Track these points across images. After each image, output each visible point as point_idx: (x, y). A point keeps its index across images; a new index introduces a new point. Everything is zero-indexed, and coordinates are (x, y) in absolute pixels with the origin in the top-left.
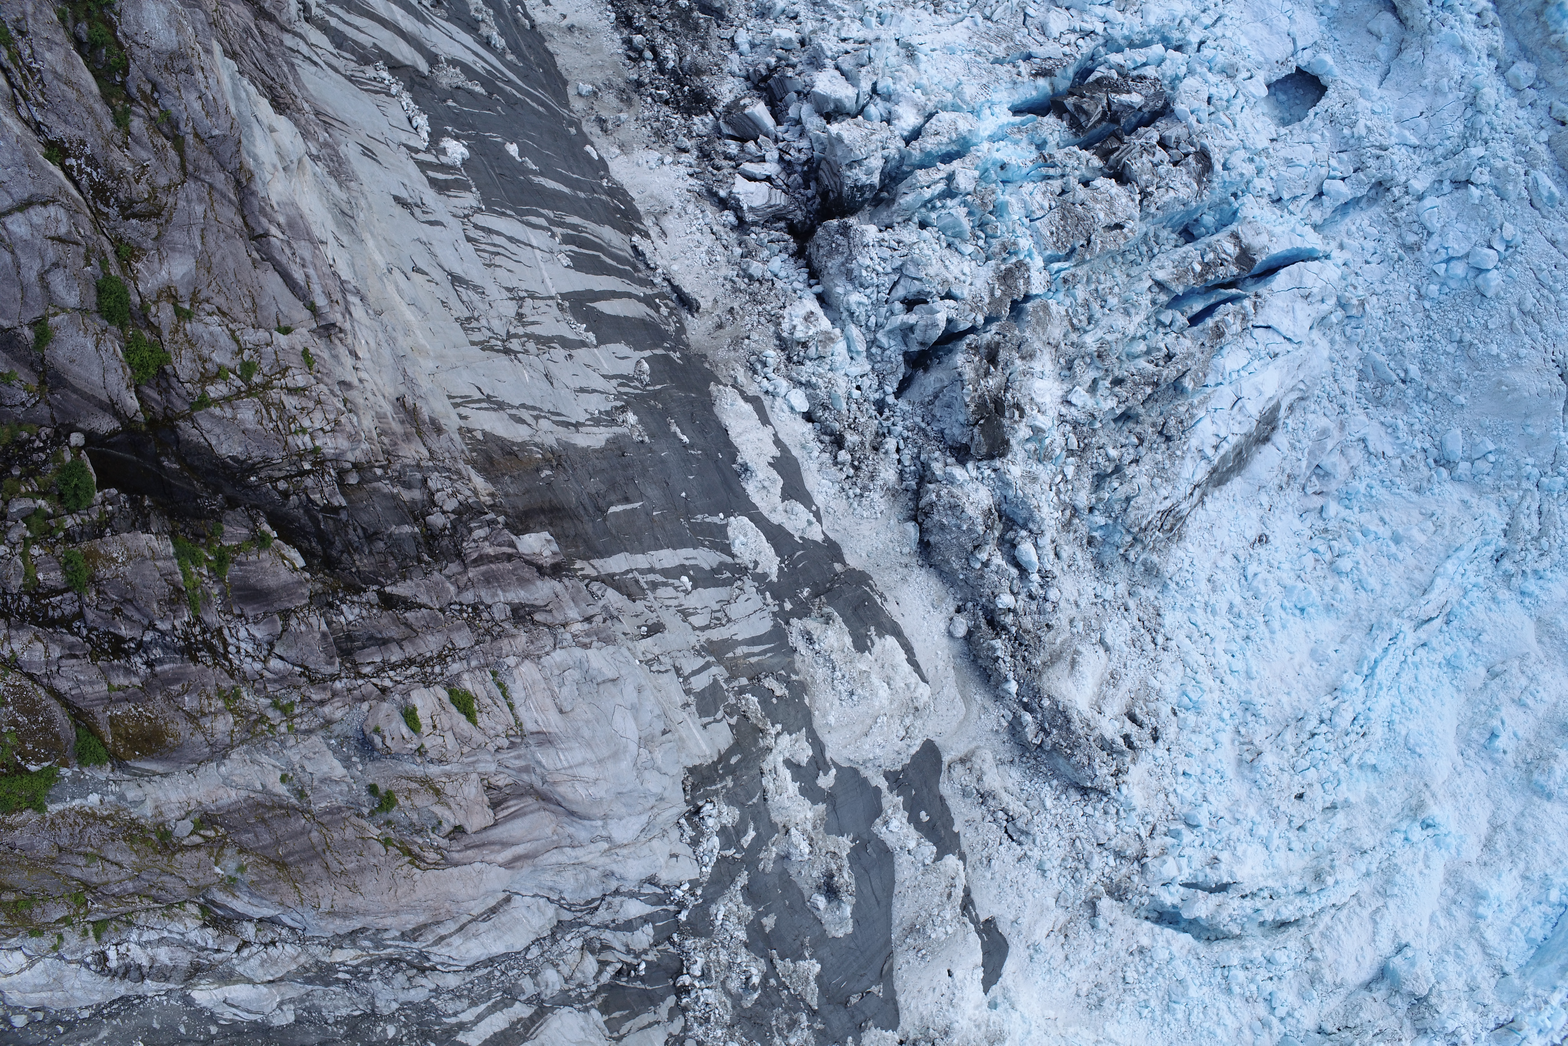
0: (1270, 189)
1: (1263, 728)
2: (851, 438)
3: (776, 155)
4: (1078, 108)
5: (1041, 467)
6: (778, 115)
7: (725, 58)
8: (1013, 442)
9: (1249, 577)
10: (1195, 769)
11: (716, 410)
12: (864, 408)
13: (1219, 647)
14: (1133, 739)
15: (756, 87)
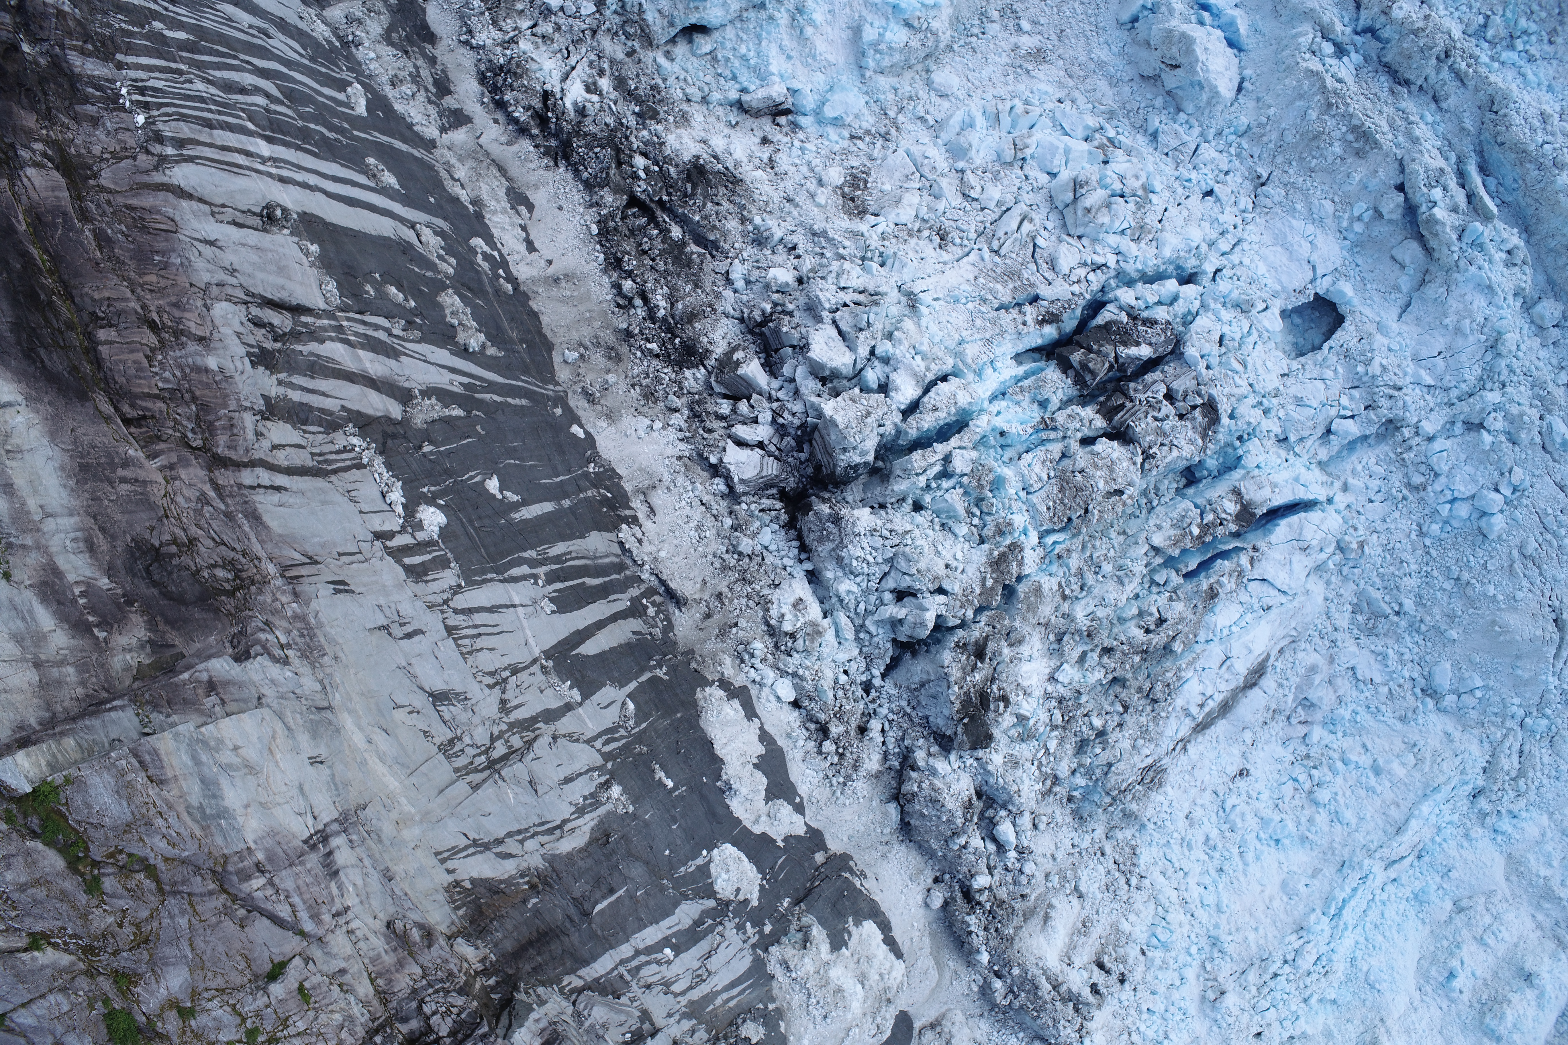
0: (1277, 430)
1: (1229, 965)
2: (836, 729)
3: (768, 416)
4: (1084, 366)
5: (1024, 745)
6: (771, 367)
7: (718, 295)
8: (996, 732)
9: (1228, 809)
10: (1159, 1007)
11: (701, 723)
12: (850, 694)
13: (1192, 881)
14: (1100, 987)
15: (751, 332)
